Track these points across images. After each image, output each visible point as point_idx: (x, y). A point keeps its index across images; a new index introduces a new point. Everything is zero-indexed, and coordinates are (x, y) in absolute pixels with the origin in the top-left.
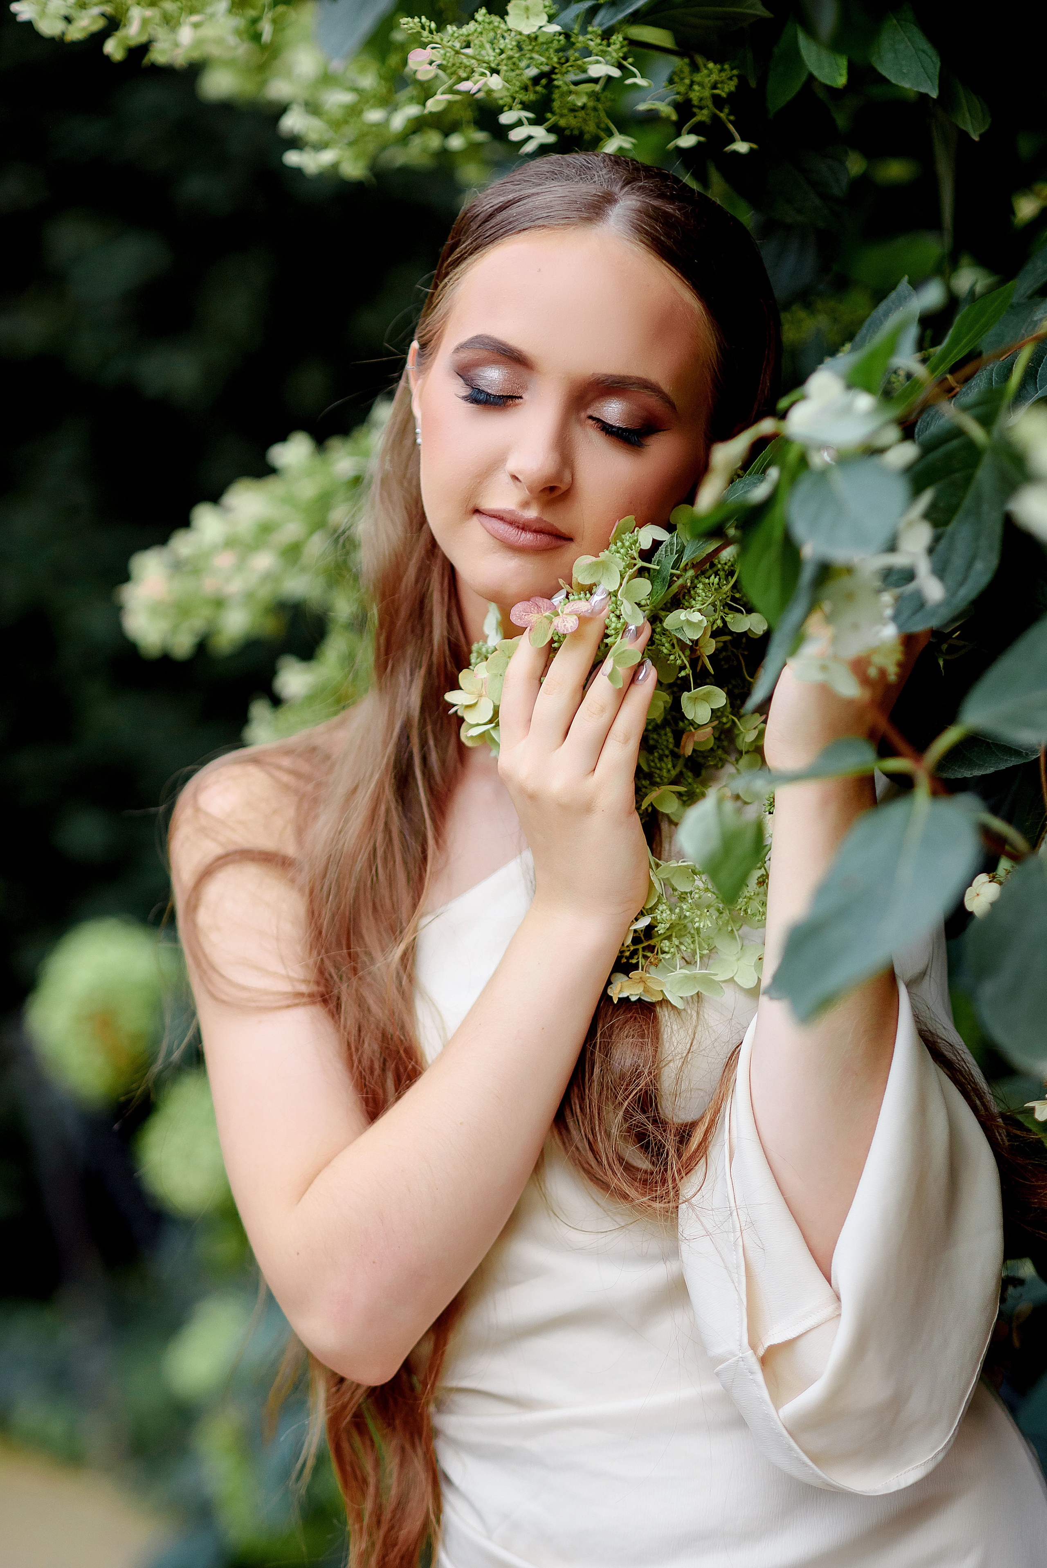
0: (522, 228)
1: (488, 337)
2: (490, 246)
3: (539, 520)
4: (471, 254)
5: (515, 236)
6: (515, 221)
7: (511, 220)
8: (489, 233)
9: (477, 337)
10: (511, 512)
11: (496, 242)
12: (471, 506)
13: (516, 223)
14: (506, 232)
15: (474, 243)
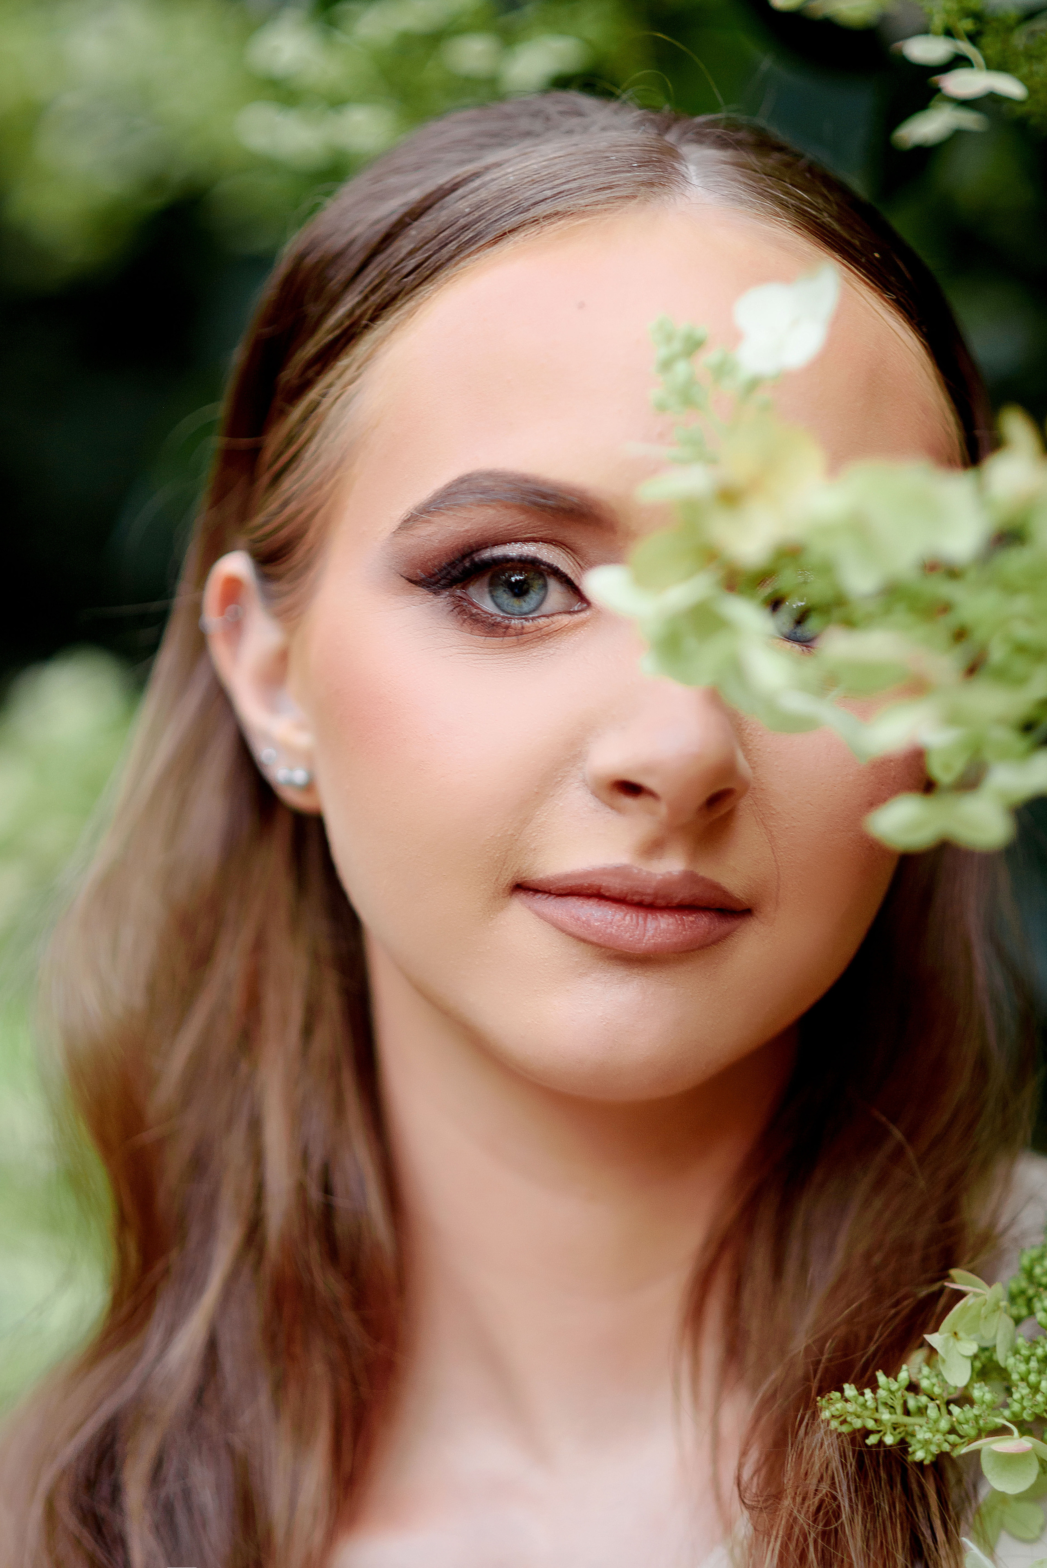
0: (500, 232)
1: (491, 475)
2: (427, 288)
3: (690, 877)
4: (374, 319)
5: (496, 249)
6: (476, 221)
7: (462, 222)
8: (412, 263)
9: (462, 480)
10: (618, 871)
11: (442, 275)
12: (507, 878)
13: (481, 226)
14: (460, 249)
15: (373, 298)
